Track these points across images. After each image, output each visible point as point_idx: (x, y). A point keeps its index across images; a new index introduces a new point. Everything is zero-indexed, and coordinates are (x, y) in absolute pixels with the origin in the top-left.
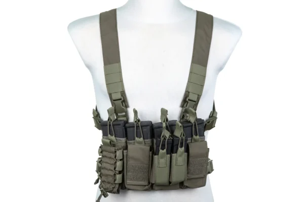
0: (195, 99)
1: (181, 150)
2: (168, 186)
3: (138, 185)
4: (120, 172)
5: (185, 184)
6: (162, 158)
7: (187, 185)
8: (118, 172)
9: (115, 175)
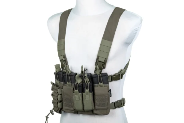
0: (103, 61)
1: (87, 91)
2: (84, 112)
3: (70, 110)
4: (61, 102)
5: (95, 112)
6: (76, 95)
7: (96, 113)
8: (59, 101)
9: (58, 103)
